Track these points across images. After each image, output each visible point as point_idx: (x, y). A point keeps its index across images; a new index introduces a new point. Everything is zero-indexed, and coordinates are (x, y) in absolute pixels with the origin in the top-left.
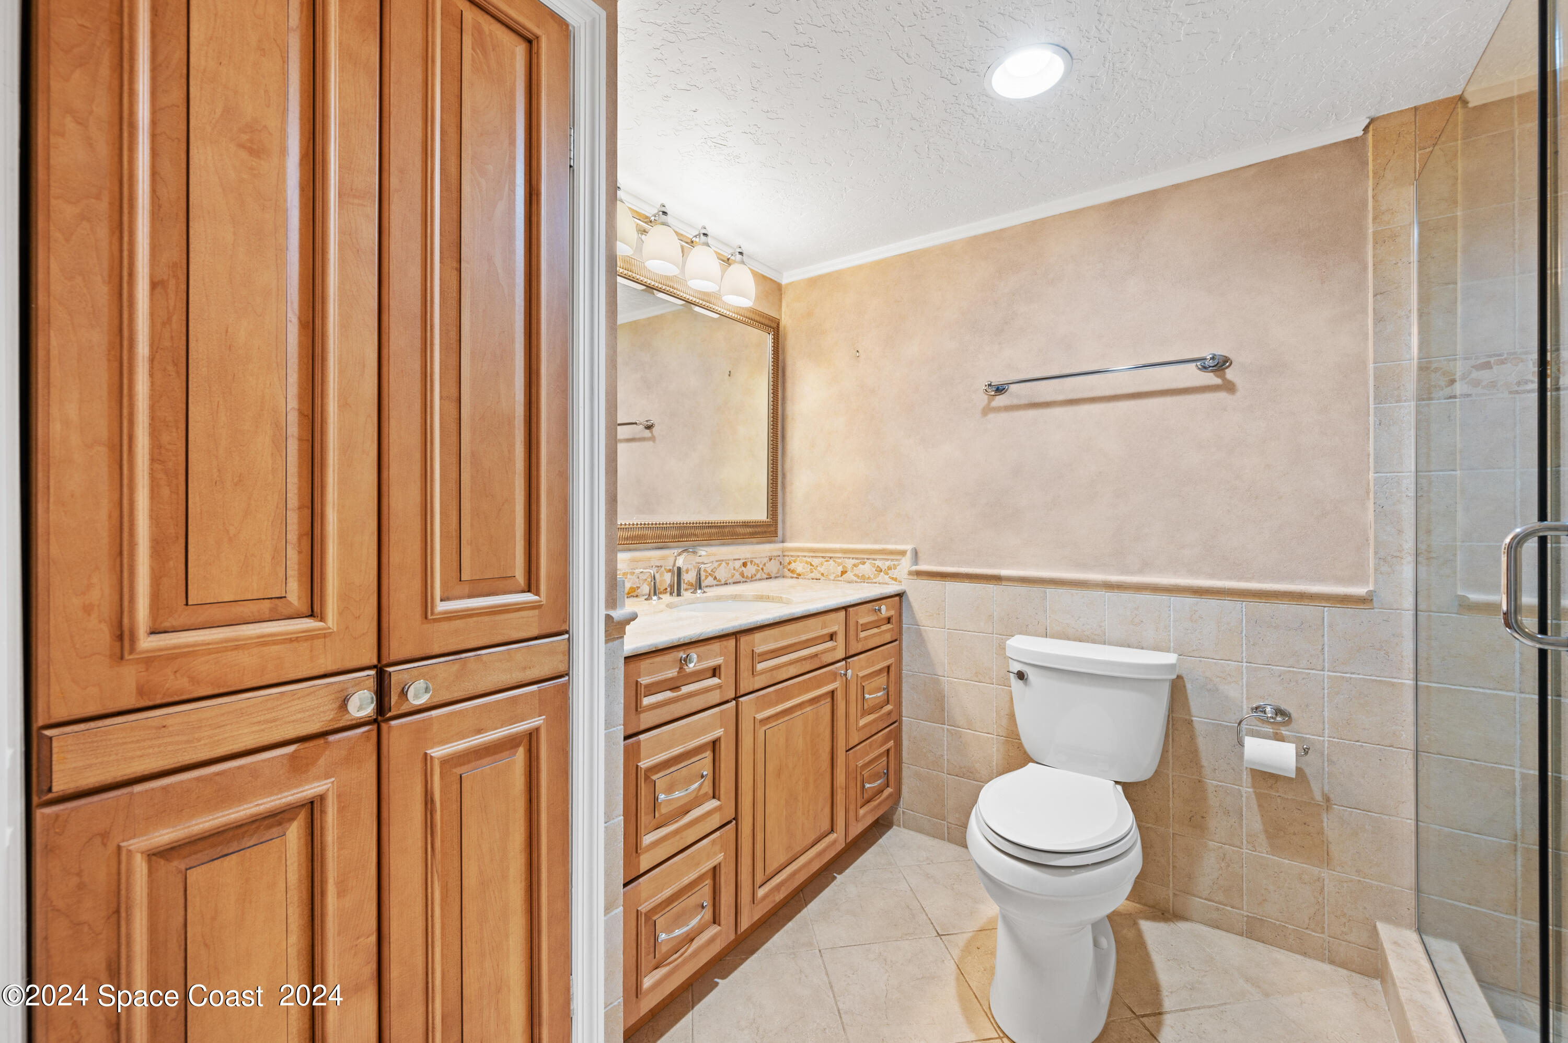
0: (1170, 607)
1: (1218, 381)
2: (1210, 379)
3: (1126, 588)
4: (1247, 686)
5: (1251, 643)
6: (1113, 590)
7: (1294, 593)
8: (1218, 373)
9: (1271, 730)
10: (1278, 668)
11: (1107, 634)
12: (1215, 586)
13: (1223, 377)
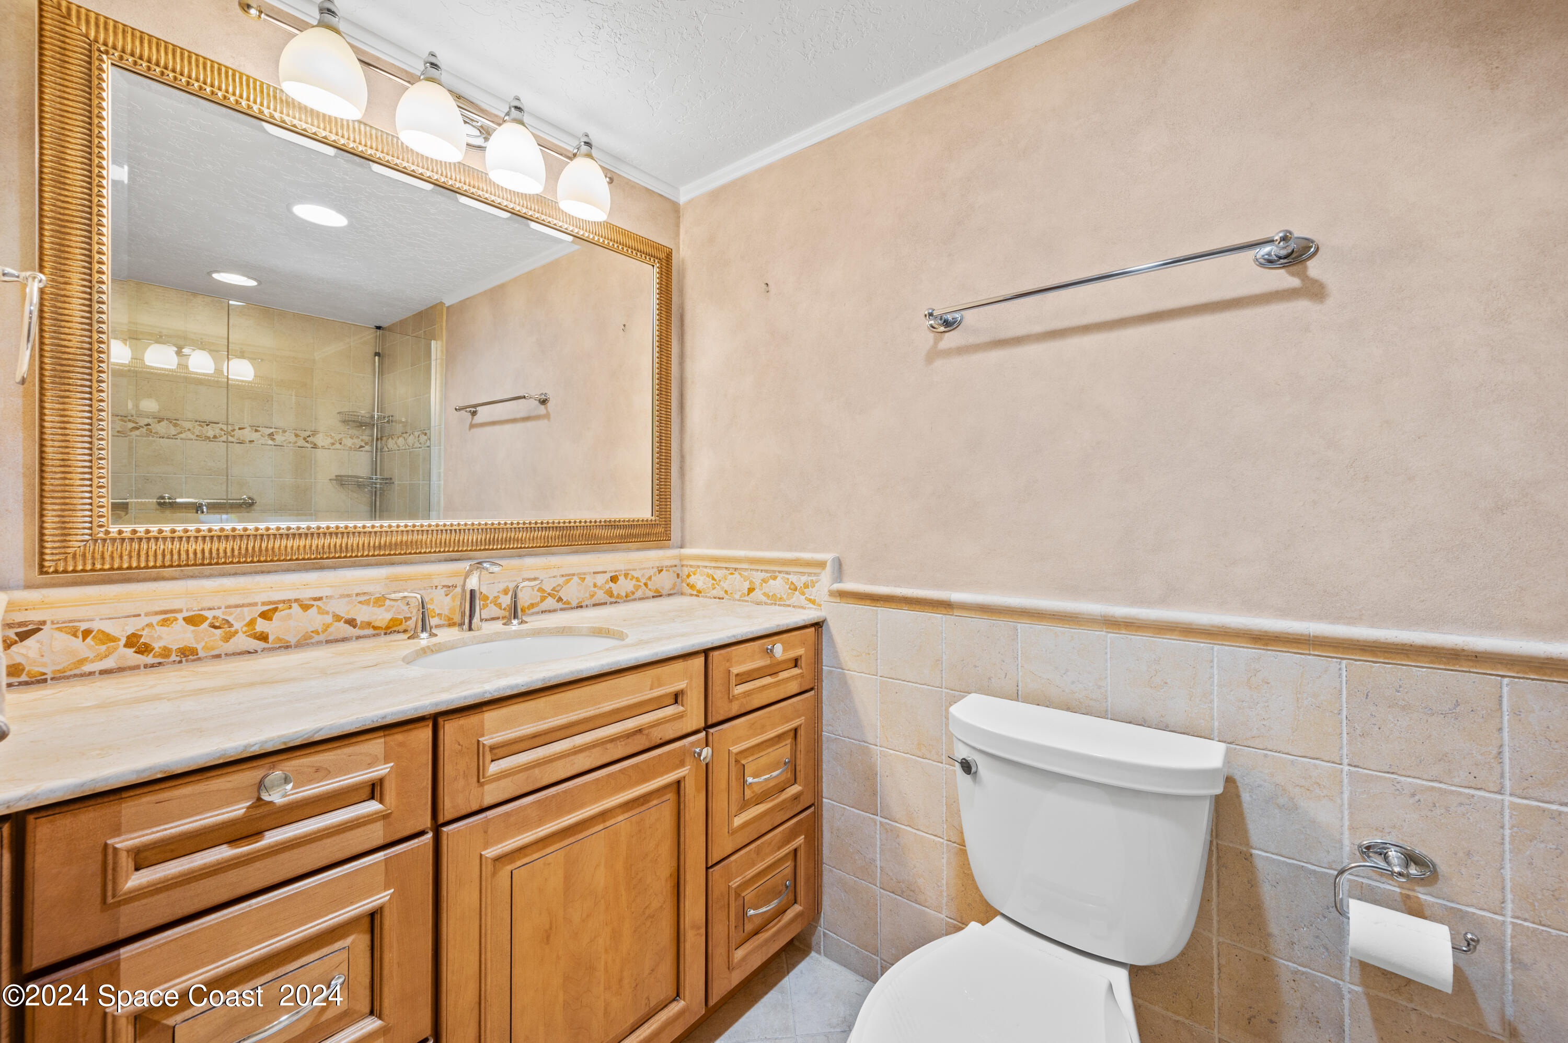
0: (1212, 661)
1: (1295, 282)
2: (1282, 279)
3: (1139, 627)
4: (1350, 805)
5: (1358, 732)
6: (1119, 629)
7: (1443, 649)
8: (1294, 269)
9: (1398, 890)
10: (1410, 780)
11: (1109, 699)
12: (1290, 631)
13: (1303, 276)
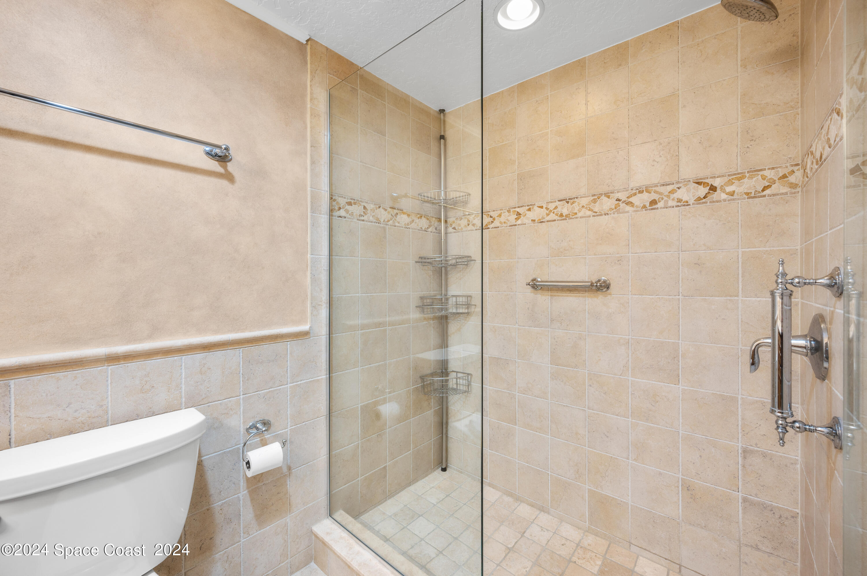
0: (181, 366)
1: (221, 170)
2: (214, 165)
3: (134, 357)
4: (243, 412)
5: (246, 379)
6: (119, 361)
8: (221, 163)
9: (259, 439)
10: (263, 391)
11: (110, 412)
12: (222, 340)
13: (225, 168)
